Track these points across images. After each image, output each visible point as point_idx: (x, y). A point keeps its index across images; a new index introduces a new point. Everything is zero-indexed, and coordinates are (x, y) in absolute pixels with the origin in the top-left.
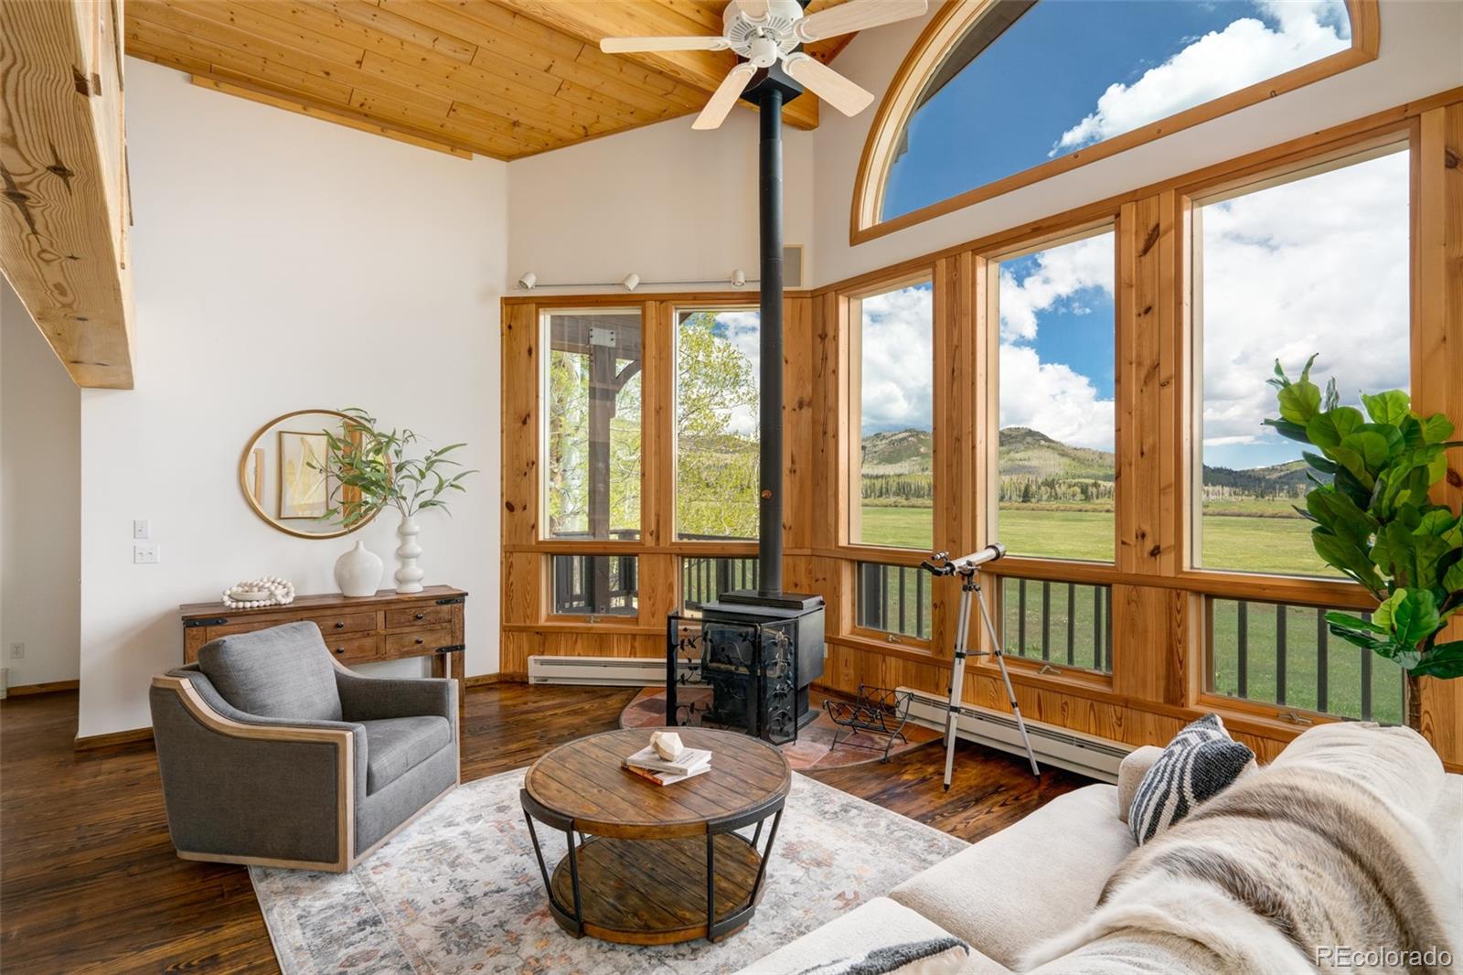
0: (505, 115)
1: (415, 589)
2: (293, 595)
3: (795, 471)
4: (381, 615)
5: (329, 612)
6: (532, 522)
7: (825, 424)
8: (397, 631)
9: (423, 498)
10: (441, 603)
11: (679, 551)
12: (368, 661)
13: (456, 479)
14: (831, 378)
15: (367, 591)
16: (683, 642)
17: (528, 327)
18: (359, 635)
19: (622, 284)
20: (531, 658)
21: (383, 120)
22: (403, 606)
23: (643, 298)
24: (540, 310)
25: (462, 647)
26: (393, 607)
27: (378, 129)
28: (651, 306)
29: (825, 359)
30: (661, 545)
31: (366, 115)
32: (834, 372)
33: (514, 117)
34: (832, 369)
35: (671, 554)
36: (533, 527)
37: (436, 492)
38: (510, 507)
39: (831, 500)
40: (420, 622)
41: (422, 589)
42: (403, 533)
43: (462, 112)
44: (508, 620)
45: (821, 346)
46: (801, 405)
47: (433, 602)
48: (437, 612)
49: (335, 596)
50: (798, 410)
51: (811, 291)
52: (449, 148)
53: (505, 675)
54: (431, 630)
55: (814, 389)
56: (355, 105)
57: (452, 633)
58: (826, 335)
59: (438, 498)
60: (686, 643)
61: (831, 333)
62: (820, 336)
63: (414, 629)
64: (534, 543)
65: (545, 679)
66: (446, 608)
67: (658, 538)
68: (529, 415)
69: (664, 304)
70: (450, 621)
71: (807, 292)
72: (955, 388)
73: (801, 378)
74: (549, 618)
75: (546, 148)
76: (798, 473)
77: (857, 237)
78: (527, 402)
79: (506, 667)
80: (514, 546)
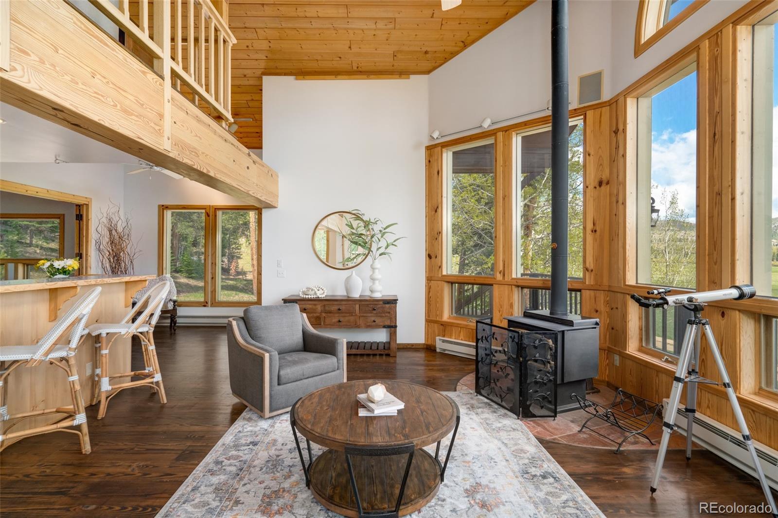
0: (420, 50)
1: (378, 295)
2: (325, 294)
3: (595, 231)
4: (357, 306)
5: (336, 303)
6: (439, 264)
7: (617, 195)
8: (365, 315)
9: (381, 251)
10: (385, 303)
11: (516, 284)
12: (352, 327)
13: (395, 241)
14: (621, 160)
15: (356, 295)
16: (482, 337)
17: (437, 160)
18: (348, 315)
19: (481, 126)
20: (438, 338)
21: (367, 72)
22: (367, 303)
23: (495, 132)
24: (443, 149)
25: (396, 327)
26: (363, 303)
27: (365, 76)
28: (500, 135)
29: (617, 148)
30: (506, 280)
31: (361, 72)
32: (623, 156)
33: (424, 49)
34: (622, 154)
35: (512, 285)
36: (440, 267)
37: (386, 248)
38: (430, 256)
39: (621, 250)
40: (375, 312)
41: (381, 296)
42: (373, 268)
43: (399, 56)
44: (429, 316)
45: (615, 139)
46: (600, 184)
47: (381, 303)
48: (383, 308)
49: (344, 296)
50: (598, 187)
51: (609, 101)
52: (398, 76)
53: (427, 345)
54: (381, 317)
55: (611, 173)
56: (355, 68)
57: (391, 319)
58: (618, 130)
59: (388, 251)
60: (484, 338)
61: (621, 128)
62: (614, 132)
63: (372, 314)
64: (440, 276)
65: (445, 350)
66: (387, 306)
67: (504, 275)
68: (438, 207)
69: (507, 132)
70: (389, 313)
71: (605, 102)
72: (716, 149)
73: (601, 165)
74: (450, 318)
75: (446, 60)
76: (598, 232)
77: (639, 49)
78: (437, 200)
79: (427, 341)
80: (431, 277)
